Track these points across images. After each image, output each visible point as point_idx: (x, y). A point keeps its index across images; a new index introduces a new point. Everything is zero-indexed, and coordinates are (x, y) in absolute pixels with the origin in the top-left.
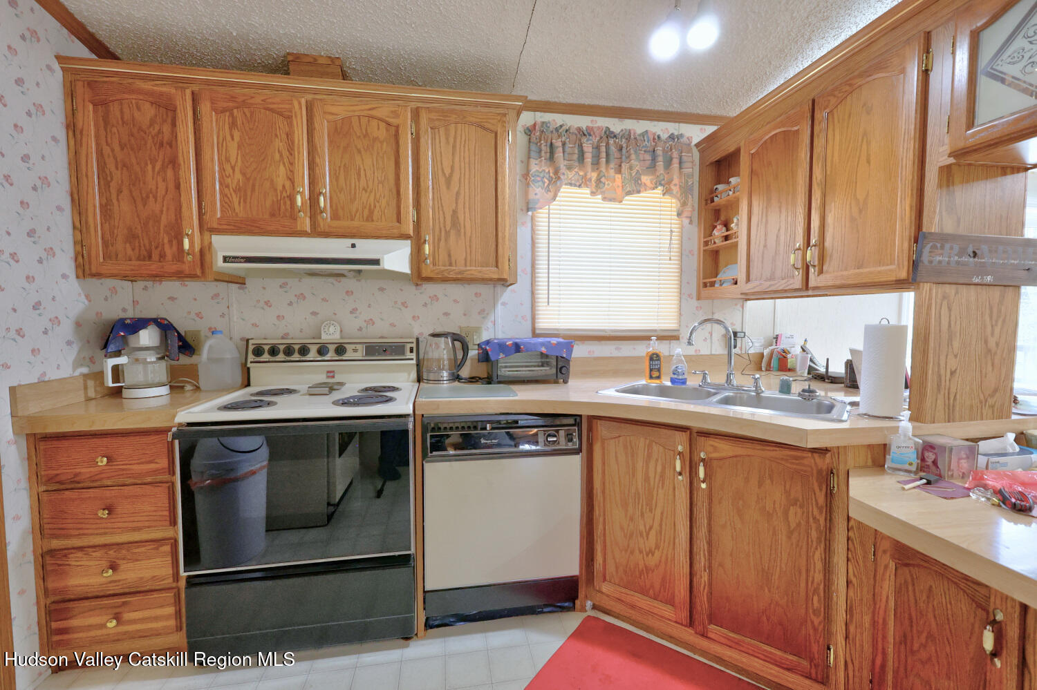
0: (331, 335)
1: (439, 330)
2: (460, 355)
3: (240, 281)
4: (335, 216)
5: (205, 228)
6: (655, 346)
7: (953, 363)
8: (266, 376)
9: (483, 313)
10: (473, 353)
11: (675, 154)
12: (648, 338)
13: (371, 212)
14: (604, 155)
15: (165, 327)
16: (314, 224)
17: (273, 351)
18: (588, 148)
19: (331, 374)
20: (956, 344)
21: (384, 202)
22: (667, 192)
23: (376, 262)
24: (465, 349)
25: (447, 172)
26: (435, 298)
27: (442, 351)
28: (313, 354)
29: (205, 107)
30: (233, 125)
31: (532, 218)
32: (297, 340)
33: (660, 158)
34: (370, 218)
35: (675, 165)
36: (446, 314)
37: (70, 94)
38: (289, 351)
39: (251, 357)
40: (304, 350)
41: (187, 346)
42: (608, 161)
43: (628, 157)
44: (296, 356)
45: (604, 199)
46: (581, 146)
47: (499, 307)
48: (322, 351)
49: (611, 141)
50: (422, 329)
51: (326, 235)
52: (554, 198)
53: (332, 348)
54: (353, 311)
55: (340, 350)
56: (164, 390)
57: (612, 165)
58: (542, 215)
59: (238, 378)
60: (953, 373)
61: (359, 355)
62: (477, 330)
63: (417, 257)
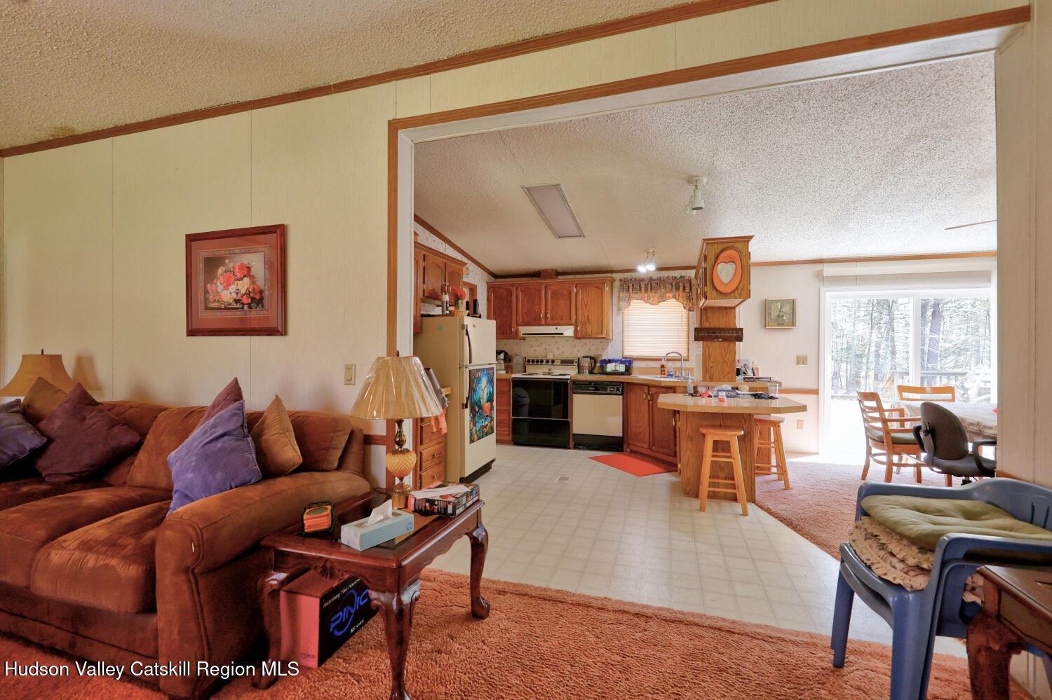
0: (550, 357)
1: (586, 355)
2: (593, 365)
3: (524, 339)
4: (552, 319)
5: (518, 325)
6: (663, 362)
7: (711, 364)
8: (530, 369)
9: (603, 349)
10: (598, 364)
11: (681, 284)
12: (661, 360)
13: (562, 317)
14: (649, 288)
15: (506, 354)
16: (546, 322)
17: (533, 361)
18: (643, 286)
19: (550, 370)
20: (712, 358)
21: (566, 314)
22: (678, 300)
23: (562, 334)
24: (595, 362)
25: (586, 303)
26: (586, 344)
27: (586, 363)
28: (544, 363)
29: (519, 291)
30: (526, 295)
31: (623, 313)
32: (540, 358)
33: (674, 287)
34: (562, 319)
35: (681, 289)
36: (590, 350)
37: (488, 291)
38: (537, 361)
39: (527, 363)
40: (542, 361)
41: (510, 361)
42: (651, 289)
43: (660, 287)
44: (540, 363)
45: (651, 304)
46: (640, 285)
47: (609, 346)
48: (547, 362)
49: (653, 282)
50: (580, 355)
51: (549, 325)
52: (629, 306)
53: (550, 361)
54: (558, 348)
55: (553, 362)
56: (504, 372)
57: (653, 291)
58: (626, 312)
59: (523, 370)
60: (711, 367)
61: (559, 363)
62: (601, 355)
63: (576, 331)
